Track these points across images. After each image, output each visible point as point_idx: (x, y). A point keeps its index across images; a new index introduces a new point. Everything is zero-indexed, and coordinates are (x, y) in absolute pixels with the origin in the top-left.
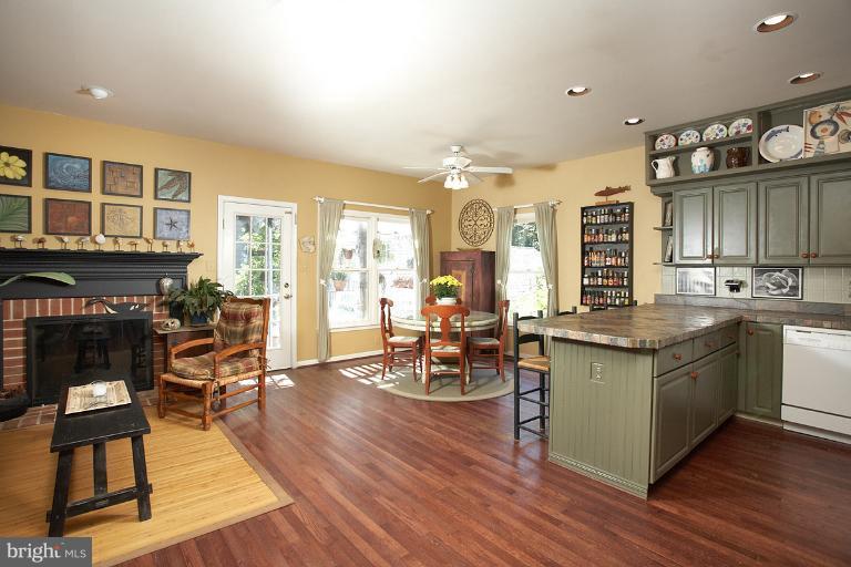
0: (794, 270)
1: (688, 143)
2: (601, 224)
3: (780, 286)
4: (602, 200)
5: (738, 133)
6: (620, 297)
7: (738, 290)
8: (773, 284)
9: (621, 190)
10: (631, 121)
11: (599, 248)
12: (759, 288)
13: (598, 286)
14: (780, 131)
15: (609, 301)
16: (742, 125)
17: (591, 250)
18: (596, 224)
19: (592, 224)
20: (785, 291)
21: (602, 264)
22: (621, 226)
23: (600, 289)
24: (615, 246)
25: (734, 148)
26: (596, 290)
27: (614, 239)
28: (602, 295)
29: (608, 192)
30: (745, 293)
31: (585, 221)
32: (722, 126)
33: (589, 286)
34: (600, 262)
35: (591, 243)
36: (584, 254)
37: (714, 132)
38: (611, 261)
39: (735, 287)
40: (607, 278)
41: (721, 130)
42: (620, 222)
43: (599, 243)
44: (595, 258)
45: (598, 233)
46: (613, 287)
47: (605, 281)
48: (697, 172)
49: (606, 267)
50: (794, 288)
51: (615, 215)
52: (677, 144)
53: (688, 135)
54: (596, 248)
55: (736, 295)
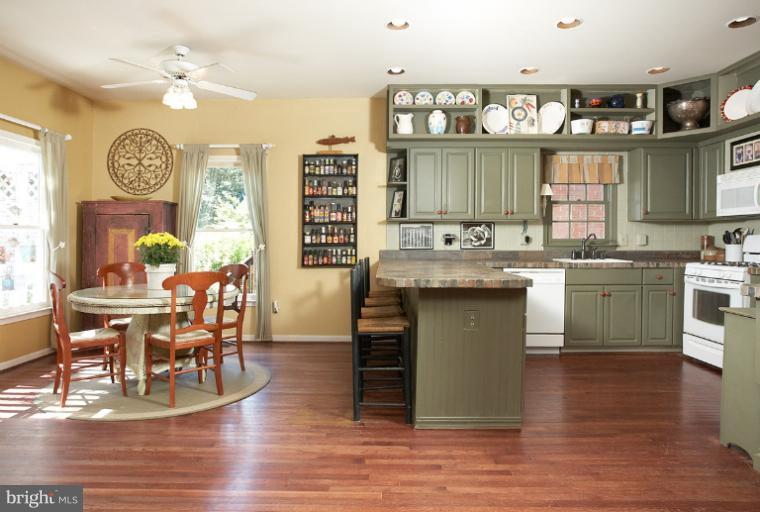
0: (489, 225)
1: (424, 103)
2: (325, 175)
3: (480, 239)
4: (325, 149)
5: (463, 103)
6: (346, 255)
7: (451, 243)
8: (476, 237)
9: (347, 140)
10: (394, 71)
11: (323, 201)
12: (465, 241)
13: (321, 244)
14: (492, 108)
15: (334, 260)
16: (465, 97)
17: (312, 203)
18: (320, 175)
19: (314, 175)
20: (483, 242)
21: (327, 220)
22: (346, 179)
23: (323, 249)
24: (339, 201)
25: (462, 116)
26: (318, 249)
27: (340, 193)
28: (325, 254)
29: (332, 141)
30: (455, 246)
31: (307, 171)
32: (450, 94)
33: (311, 245)
34: (324, 217)
35: (313, 196)
36: (305, 208)
37: (444, 97)
38: (336, 217)
39: (449, 241)
40: (333, 235)
41: (450, 98)
42: (347, 175)
43: (322, 196)
44: (317, 213)
45: (319, 184)
46: (339, 245)
47: (330, 238)
48: (435, 133)
49: (331, 223)
50: (489, 240)
51: (340, 167)
52: (414, 103)
53: (423, 96)
54: (317, 201)
55: (449, 248)
